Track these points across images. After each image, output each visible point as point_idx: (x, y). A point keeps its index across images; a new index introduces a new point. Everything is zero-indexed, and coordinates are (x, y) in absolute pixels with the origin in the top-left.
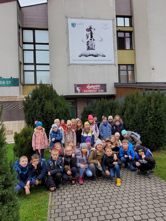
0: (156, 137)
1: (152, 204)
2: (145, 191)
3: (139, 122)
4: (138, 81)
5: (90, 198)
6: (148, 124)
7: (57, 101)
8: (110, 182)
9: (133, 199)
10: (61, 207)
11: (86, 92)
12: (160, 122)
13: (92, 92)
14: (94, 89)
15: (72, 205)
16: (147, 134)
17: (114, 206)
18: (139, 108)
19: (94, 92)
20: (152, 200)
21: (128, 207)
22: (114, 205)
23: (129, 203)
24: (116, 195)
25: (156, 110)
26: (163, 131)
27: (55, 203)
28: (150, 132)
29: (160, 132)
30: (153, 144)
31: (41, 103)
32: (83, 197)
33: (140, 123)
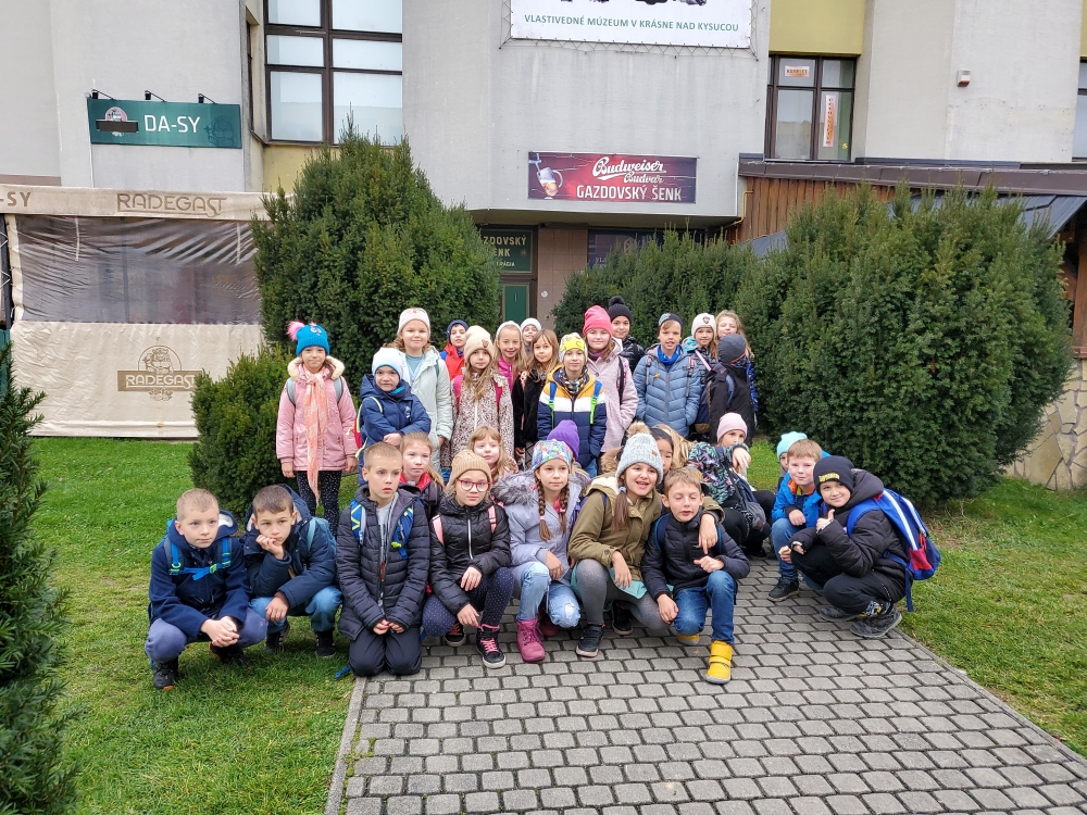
0: (944, 444)
1: (894, 793)
2: (857, 720)
3: (856, 360)
4: (869, 153)
5: (557, 730)
6: (905, 372)
7: (431, 233)
8: (676, 659)
9: (792, 757)
10: (402, 766)
11: (589, 199)
12: (977, 366)
13: (617, 199)
14: (628, 184)
15: (460, 762)
16: (894, 425)
17: (684, 783)
18: (868, 284)
19: (631, 200)
20: (893, 772)
21: (759, 794)
22: (683, 778)
23: (767, 774)
24: (702, 727)
25: (960, 299)
26: (982, 415)
27: (373, 742)
28: (914, 416)
29: (969, 421)
30: (923, 481)
31: (347, 237)
32: (523, 724)
33: (862, 365)
